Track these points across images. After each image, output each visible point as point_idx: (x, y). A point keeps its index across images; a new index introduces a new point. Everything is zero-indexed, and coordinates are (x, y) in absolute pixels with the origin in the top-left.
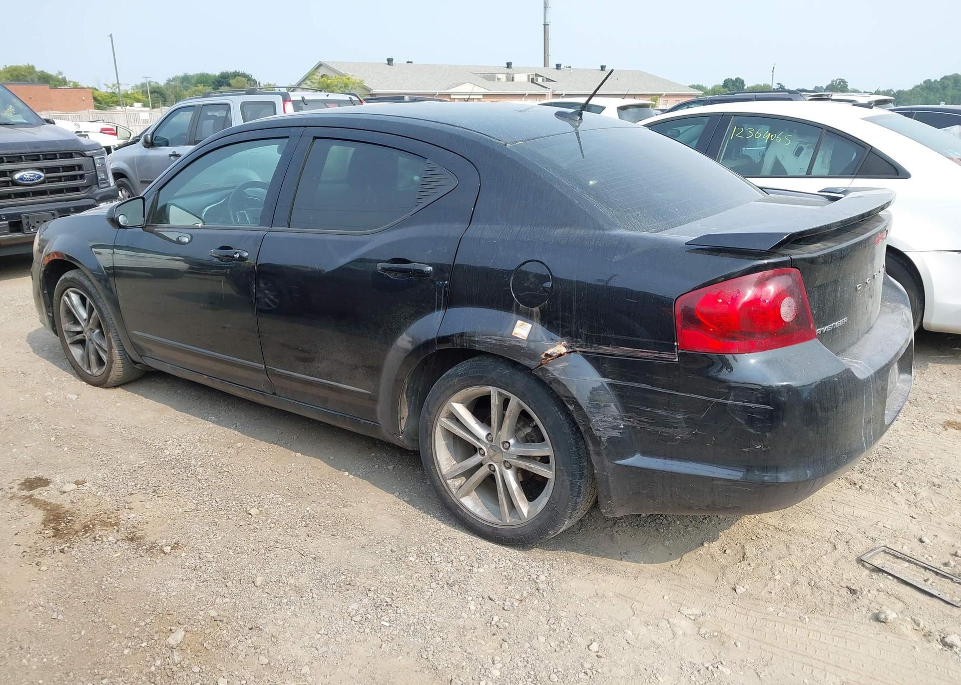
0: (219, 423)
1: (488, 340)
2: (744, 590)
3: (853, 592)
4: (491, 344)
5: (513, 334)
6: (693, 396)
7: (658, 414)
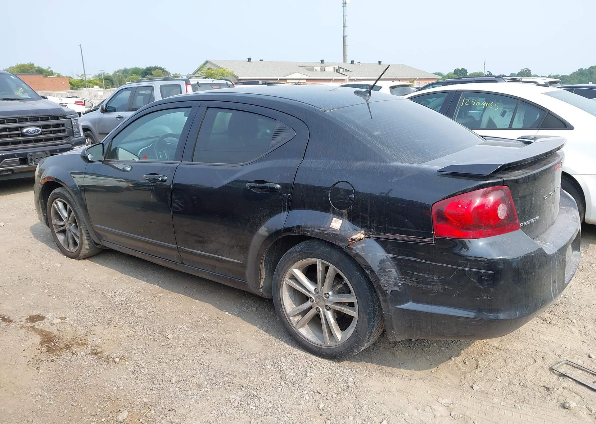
0: (148, 281)
1: (315, 230)
2: (478, 388)
3: (547, 389)
4: (317, 232)
5: (331, 226)
6: (444, 265)
7: (422, 276)
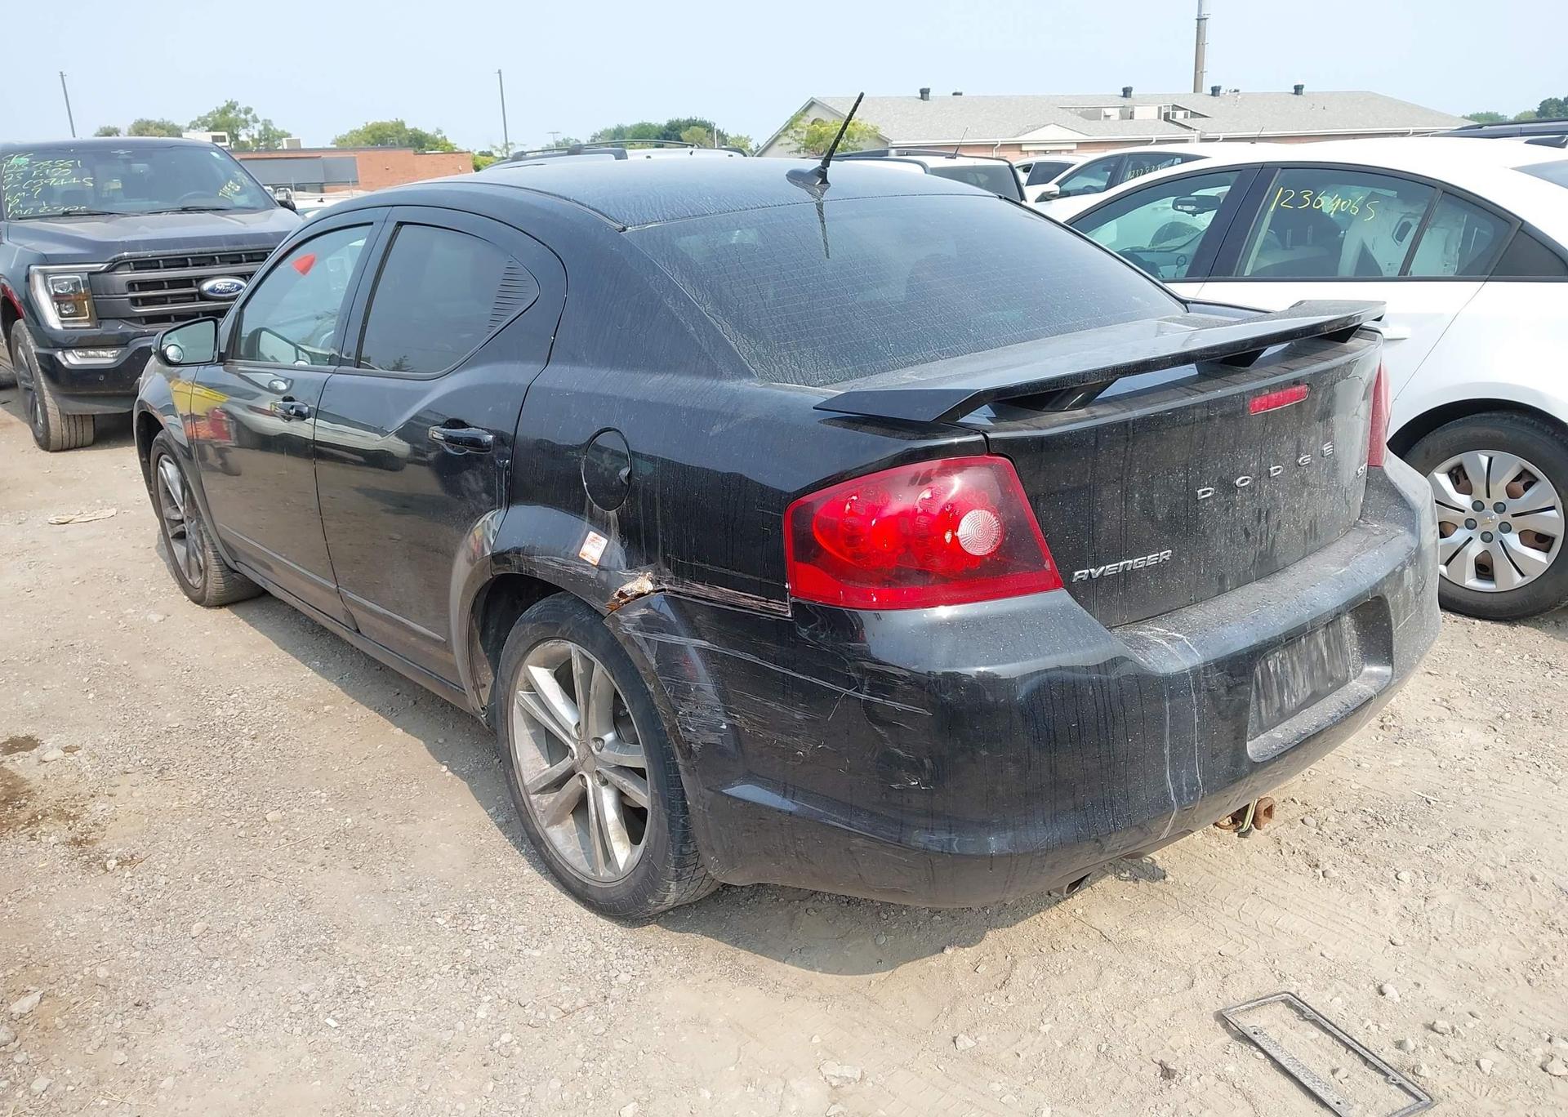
1: (550, 563)
2: (970, 1043)
3: (1167, 1073)
4: (553, 570)
5: (580, 555)
6: (815, 680)
7: (771, 708)
